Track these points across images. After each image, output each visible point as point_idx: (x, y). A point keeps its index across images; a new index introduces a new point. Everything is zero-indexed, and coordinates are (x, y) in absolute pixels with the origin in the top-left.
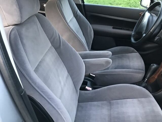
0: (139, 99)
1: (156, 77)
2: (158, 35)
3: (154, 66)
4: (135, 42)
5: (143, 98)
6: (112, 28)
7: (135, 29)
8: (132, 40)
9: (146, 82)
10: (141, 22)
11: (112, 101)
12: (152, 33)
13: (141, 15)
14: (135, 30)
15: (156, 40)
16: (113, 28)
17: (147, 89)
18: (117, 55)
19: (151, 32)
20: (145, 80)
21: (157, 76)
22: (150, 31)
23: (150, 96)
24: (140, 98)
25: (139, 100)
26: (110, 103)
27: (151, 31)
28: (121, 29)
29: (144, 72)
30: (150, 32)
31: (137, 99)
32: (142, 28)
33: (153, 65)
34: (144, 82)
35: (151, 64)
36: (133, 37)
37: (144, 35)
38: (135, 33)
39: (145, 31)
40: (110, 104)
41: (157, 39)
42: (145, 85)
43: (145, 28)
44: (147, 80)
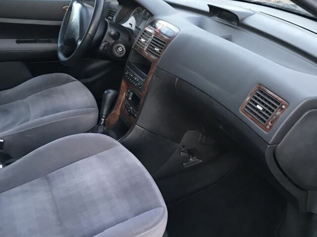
0: (99, 154)
1: (118, 113)
2: (104, 40)
3: (110, 93)
4: (67, 59)
5: (105, 151)
6: (15, 42)
7: (62, 36)
8: (61, 56)
9: (104, 125)
10: (68, 22)
11: (49, 175)
12: (92, 37)
13: (65, 10)
14: (61, 38)
15: (101, 48)
16: (18, 42)
17: (108, 135)
18: (39, 93)
19: (90, 35)
20: (101, 122)
21: (119, 111)
22: (87, 33)
23: (115, 145)
24: (100, 152)
25: (98, 157)
26: (47, 179)
27: (90, 33)
28: (35, 42)
29: (97, 109)
30: (88, 36)
31: (95, 156)
32: (72, 32)
33: (108, 92)
34: (100, 125)
35: (105, 91)
36: (62, 51)
37: (79, 43)
38: (63, 44)
39: (80, 35)
40: (49, 181)
41: (104, 47)
42: (103, 129)
43: (78, 31)
44: (105, 121)
